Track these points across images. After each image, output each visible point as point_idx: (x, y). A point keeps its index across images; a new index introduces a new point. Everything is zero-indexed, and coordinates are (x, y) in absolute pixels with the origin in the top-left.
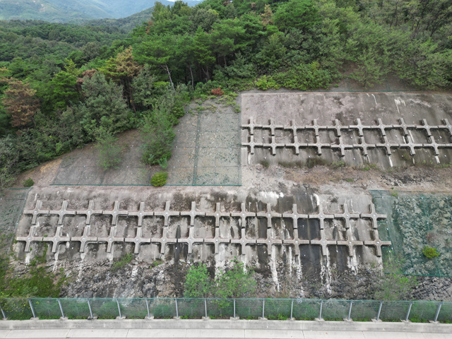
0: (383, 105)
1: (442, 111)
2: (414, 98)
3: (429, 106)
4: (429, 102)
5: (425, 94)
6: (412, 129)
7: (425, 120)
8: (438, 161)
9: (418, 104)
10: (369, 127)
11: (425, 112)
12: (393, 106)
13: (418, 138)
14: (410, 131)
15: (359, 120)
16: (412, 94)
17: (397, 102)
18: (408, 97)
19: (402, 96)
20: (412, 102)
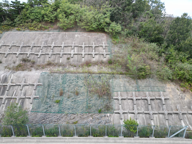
0: (69, 37)
4: (91, 35)
6: (77, 46)
7: (84, 43)
8: (83, 60)
10: (57, 45)
13: (78, 50)
14: (76, 48)
15: (53, 43)
17: (76, 36)
18: (82, 34)
19: (79, 34)
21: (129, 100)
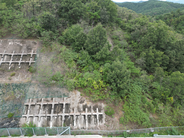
0: (2, 45)
1: (25, 48)
2: (18, 42)
3: (22, 45)
4: (23, 43)
5: (24, 41)
7: (14, 51)
8: (9, 69)
9: (18, 45)
11: (18, 48)
12: (7, 45)
13: (8, 59)
14: (6, 56)
16: (18, 40)
17: (10, 43)
18: (16, 41)
19: (13, 41)
20: (16, 43)
21: (38, 106)
